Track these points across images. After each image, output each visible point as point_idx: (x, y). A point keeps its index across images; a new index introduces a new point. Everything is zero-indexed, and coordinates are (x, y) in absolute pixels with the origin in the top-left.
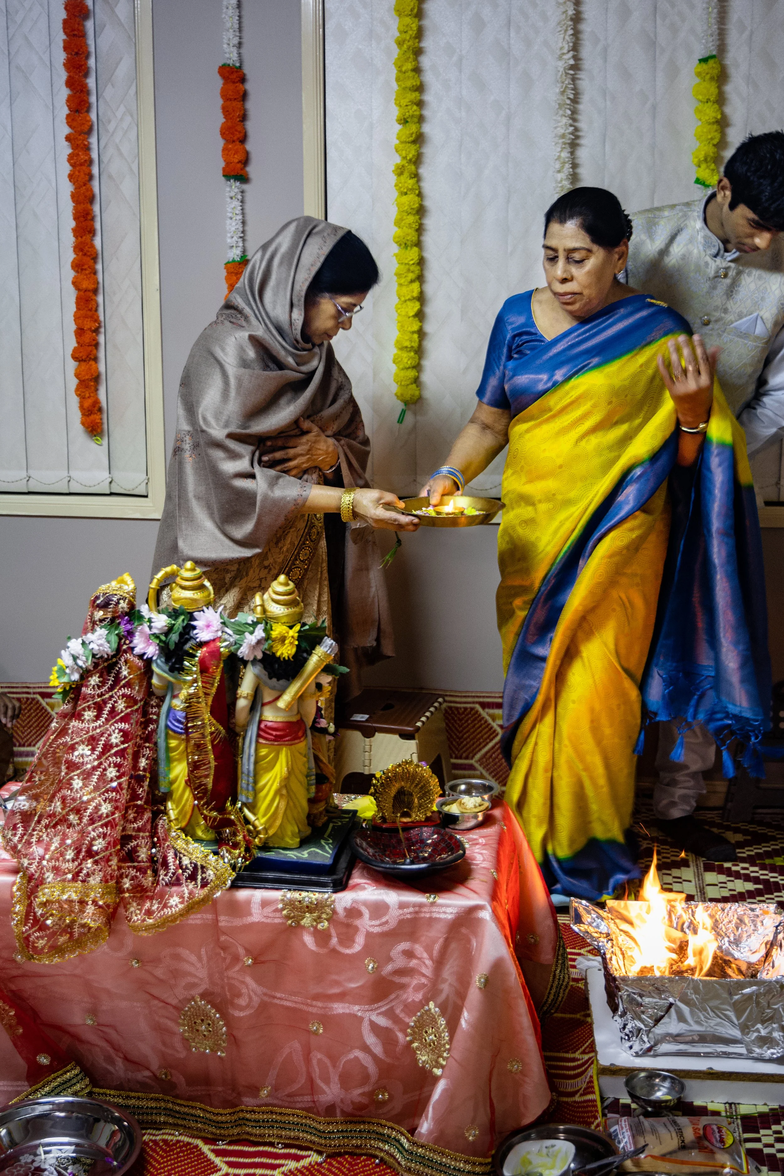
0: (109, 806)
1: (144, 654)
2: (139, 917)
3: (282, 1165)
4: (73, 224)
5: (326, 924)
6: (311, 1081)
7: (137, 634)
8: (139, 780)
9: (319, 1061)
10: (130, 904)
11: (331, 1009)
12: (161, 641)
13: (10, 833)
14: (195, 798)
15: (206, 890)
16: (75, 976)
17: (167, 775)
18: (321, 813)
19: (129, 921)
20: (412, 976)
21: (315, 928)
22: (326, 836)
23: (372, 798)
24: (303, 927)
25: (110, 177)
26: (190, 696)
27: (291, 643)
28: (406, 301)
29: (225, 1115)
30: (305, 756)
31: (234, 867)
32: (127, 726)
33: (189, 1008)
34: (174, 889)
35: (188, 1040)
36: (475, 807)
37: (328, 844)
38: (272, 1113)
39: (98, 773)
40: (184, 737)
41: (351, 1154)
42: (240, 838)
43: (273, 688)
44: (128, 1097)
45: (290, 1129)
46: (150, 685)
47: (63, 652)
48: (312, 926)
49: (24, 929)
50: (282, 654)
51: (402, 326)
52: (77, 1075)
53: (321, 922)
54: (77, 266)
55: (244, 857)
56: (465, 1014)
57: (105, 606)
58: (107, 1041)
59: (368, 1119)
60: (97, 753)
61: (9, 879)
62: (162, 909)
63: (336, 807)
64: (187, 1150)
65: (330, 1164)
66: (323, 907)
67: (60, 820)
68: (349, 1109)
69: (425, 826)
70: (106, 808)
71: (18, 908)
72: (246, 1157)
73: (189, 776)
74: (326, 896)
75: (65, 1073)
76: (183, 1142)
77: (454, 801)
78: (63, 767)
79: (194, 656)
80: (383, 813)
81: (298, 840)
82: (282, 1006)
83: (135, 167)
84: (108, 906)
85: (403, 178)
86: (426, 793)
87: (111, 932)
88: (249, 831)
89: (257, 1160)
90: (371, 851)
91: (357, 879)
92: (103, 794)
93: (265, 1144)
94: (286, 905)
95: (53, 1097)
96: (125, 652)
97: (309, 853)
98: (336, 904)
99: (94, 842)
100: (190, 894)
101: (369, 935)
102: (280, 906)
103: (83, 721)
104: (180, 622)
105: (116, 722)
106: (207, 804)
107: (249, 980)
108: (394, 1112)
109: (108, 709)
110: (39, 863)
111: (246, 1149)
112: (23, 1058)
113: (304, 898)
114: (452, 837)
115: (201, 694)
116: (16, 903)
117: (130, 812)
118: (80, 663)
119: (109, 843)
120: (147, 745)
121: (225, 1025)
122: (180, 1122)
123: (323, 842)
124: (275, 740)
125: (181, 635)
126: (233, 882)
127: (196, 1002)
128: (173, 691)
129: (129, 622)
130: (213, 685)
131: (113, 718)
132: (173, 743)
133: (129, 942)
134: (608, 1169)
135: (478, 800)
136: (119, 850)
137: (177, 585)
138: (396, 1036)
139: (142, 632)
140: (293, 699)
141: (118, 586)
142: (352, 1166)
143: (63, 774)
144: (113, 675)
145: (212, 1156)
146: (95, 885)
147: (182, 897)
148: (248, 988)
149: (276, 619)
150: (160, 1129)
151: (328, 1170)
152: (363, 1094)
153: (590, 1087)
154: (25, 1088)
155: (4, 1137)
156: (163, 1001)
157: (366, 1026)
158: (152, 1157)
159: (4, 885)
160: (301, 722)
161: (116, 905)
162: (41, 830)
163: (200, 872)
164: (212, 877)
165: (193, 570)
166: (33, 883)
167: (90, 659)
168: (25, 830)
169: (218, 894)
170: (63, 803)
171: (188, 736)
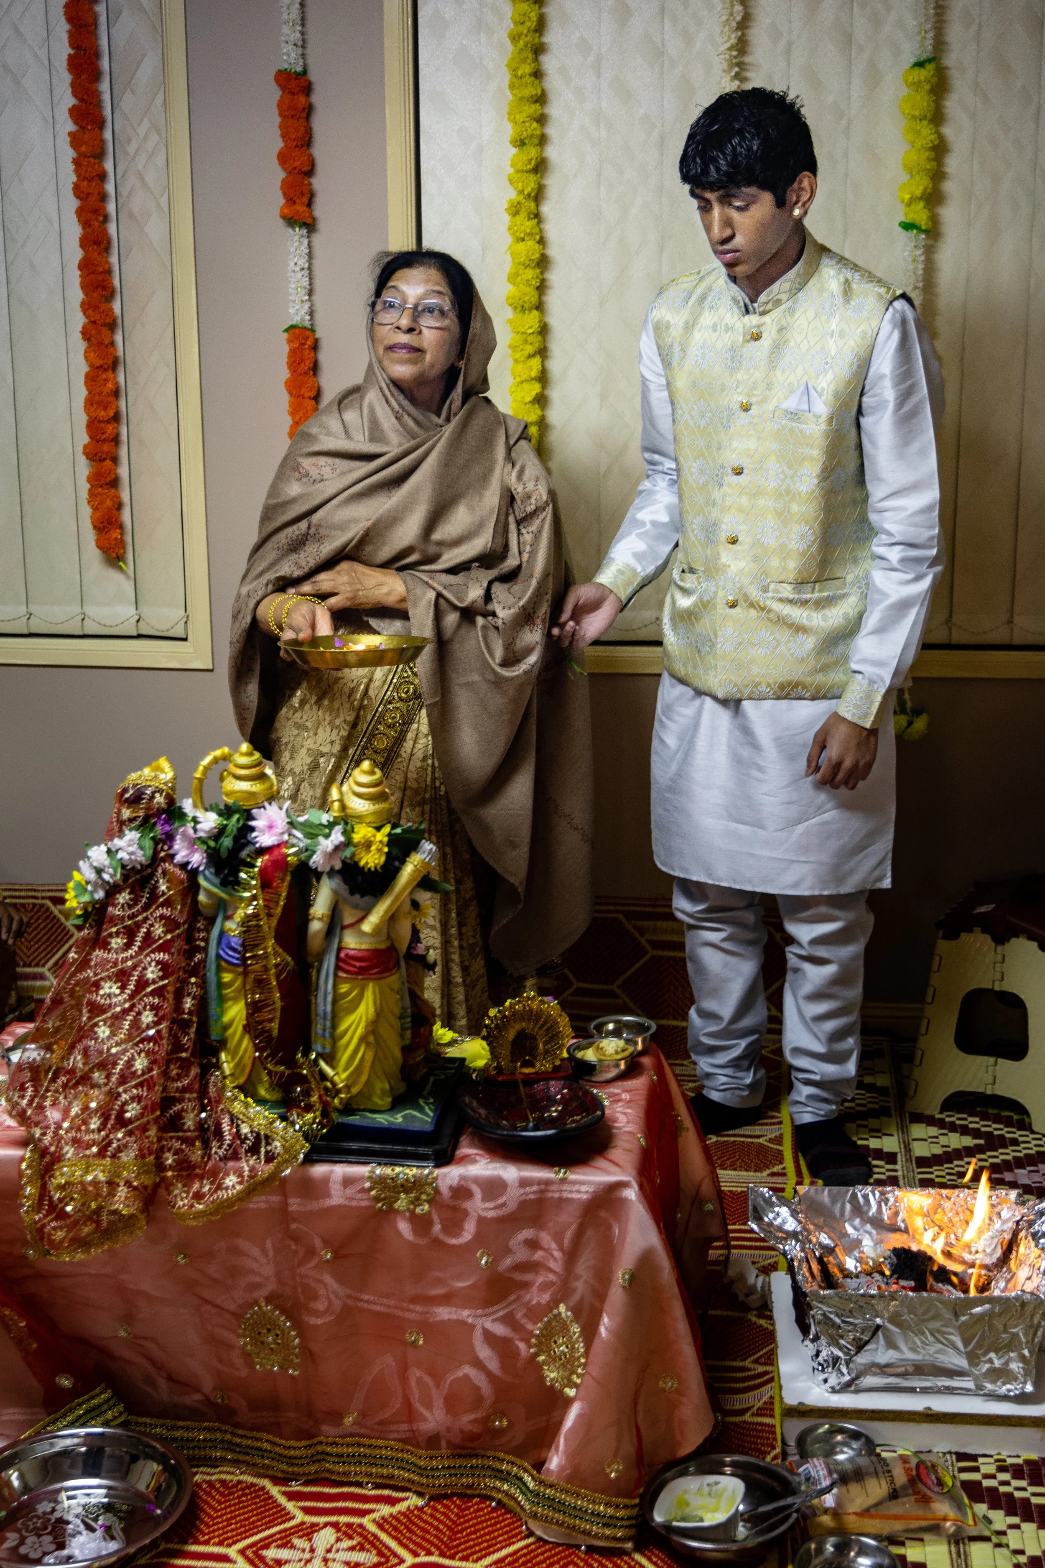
0: (146, 1061)
1: (188, 863)
2: (186, 1201)
3: (373, 1511)
5: (426, 1207)
6: (408, 1405)
7: (178, 837)
8: (184, 1025)
9: (419, 1380)
10: (172, 1184)
11: (434, 1314)
13: (17, 1095)
14: (257, 1048)
15: (271, 1166)
16: (103, 1275)
17: (219, 1018)
18: (418, 1063)
19: (174, 1206)
20: (537, 1272)
21: (413, 1212)
22: (425, 1093)
23: (484, 1043)
24: (397, 1211)
25: (131, 215)
26: (248, 918)
27: (379, 850)
28: (522, 382)
29: (299, 1448)
30: (398, 993)
31: (306, 1137)
32: (167, 957)
33: (252, 1315)
34: (231, 1164)
35: (250, 1355)
36: (617, 1053)
37: (428, 1104)
38: (359, 1445)
39: (130, 1018)
40: (241, 969)
41: (461, 1496)
43: (356, 907)
44: (174, 1427)
45: (382, 1466)
46: (195, 902)
47: (81, 863)
48: (408, 1209)
49: (37, 1218)
50: (367, 863)
52: (108, 1400)
53: (420, 1205)
54: (89, 334)
55: (318, 1124)
56: (606, 1320)
57: (136, 800)
58: (145, 1356)
59: (482, 1452)
60: (128, 992)
61: (17, 1152)
62: (216, 1191)
63: (438, 1054)
64: (251, 1493)
65: (434, 1508)
66: (423, 1186)
67: (82, 1078)
68: (457, 1439)
69: (552, 1078)
70: (140, 1064)
71: (28, 1190)
72: (328, 1501)
73: (247, 1019)
74: (426, 1171)
75: (93, 1398)
76: (246, 1482)
77: (590, 1045)
78: (84, 1011)
79: (253, 866)
80: (499, 1063)
81: (390, 1100)
82: (369, 1311)
83: (164, 202)
84: (145, 1187)
85: (518, 219)
86: (554, 1037)
87: (150, 1219)
88: (326, 1089)
89: (341, 1504)
90: (483, 1112)
91: (465, 1150)
93: (350, 1484)
94: (375, 1183)
95: (77, 1428)
96: (163, 860)
97: (404, 1117)
98: (440, 1182)
99: (126, 1108)
100: (250, 1171)
101: (481, 1221)
102: (367, 1185)
103: (109, 952)
104: (234, 821)
105: (153, 952)
106: (272, 1055)
107: (328, 1279)
108: (514, 1444)
109: (141, 934)
110: (56, 1133)
111: (326, 1490)
112: (38, 1379)
113: (398, 1175)
114: (588, 1093)
115: (262, 915)
116: (25, 1184)
117: (172, 1067)
118: (106, 877)
119: (145, 1108)
120: (193, 980)
121: (297, 1336)
122: (241, 1457)
123: (421, 1102)
124: (358, 974)
125: (236, 839)
126: (306, 1155)
127: (260, 1308)
128: (225, 910)
129: (168, 821)
130: (277, 903)
131: (149, 946)
132: (227, 977)
133: (172, 1233)
134: (787, 1512)
135: (621, 1043)
136: (158, 1117)
138: (517, 1348)
139: (185, 835)
140: (382, 921)
141: (153, 774)
142: (462, 1510)
143: (84, 1019)
144: (147, 890)
145: (282, 1500)
146: (128, 1162)
147: (240, 1175)
148: (326, 1288)
149: (360, 818)
150: (217, 1467)
151: (432, 1516)
152: (474, 1421)
153: (767, 1409)
154: (41, 1417)
155: (15, 1479)
156: (217, 1306)
157: (478, 1335)
158: (206, 1502)
159: (10, 1160)
160: (392, 949)
161: (156, 1186)
162: (57, 1091)
163: (263, 1143)
164: (279, 1150)
165: (250, 754)
166: (47, 1159)
167: (119, 870)
168: (36, 1091)
169: (288, 1171)
170: (85, 1057)
171: (246, 968)
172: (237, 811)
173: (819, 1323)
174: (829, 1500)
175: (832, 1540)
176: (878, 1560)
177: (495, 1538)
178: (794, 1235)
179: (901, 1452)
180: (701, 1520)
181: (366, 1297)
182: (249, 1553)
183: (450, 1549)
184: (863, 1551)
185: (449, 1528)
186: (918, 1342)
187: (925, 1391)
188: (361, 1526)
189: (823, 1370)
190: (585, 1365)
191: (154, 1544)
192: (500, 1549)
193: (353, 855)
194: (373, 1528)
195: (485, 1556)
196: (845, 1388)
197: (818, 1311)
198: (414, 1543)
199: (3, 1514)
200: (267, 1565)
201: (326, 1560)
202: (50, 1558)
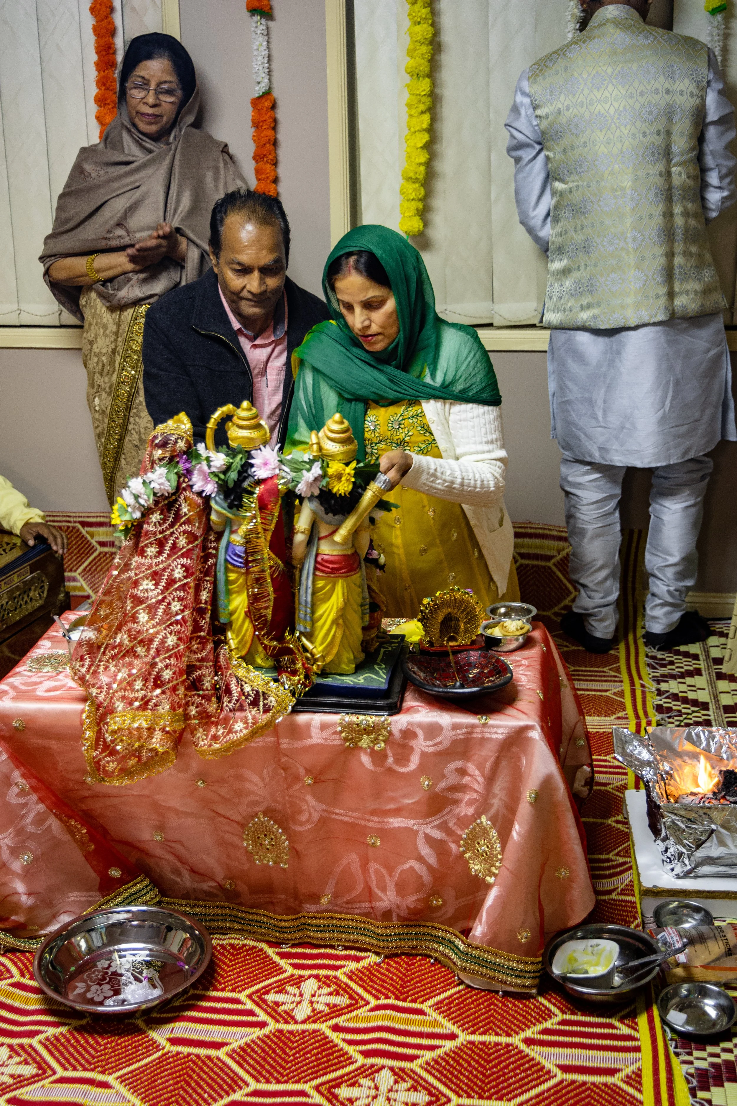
0: (175, 638)
1: (203, 491)
2: (206, 742)
3: (344, 966)
5: (383, 744)
6: (368, 888)
7: (195, 472)
8: (202, 612)
10: (196, 729)
11: (388, 823)
12: (220, 479)
13: (78, 664)
14: (255, 628)
15: (269, 715)
16: (143, 796)
17: (227, 607)
18: (373, 639)
19: (197, 746)
20: (464, 792)
21: (372, 749)
22: (378, 661)
23: (420, 624)
24: (361, 748)
26: (250, 532)
27: (347, 480)
28: (414, 132)
29: (287, 921)
30: (359, 587)
31: (293, 694)
32: (189, 561)
33: (253, 825)
34: (238, 714)
35: (251, 853)
36: (517, 630)
37: (381, 669)
38: (332, 918)
39: (162, 607)
40: (243, 570)
41: (408, 955)
42: (299, 665)
43: (329, 523)
44: (195, 906)
45: (349, 933)
46: (208, 519)
47: (123, 491)
48: (369, 747)
49: (95, 754)
50: (338, 490)
52: (147, 886)
53: (378, 744)
55: (302, 684)
56: (517, 827)
57: (163, 445)
58: (174, 855)
59: (423, 923)
60: (161, 587)
61: (79, 706)
62: (228, 734)
63: (385, 632)
64: (253, 953)
65: (388, 964)
66: (379, 730)
67: (128, 652)
68: (404, 914)
69: (472, 650)
70: (171, 641)
71: (88, 734)
72: (309, 959)
73: (249, 607)
74: (383, 719)
75: (136, 885)
76: (249, 945)
77: (497, 624)
78: (129, 602)
79: (251, 493)
80: (431, 638)
81: (354, 666)
82: (341, 821)
84: (175, 732)
86: (472, 619)
87: (179, 755)
88: (307, 658)
89: (319, 961)
90: (422, 674)
91: (410, 701)
92: (168, 626)
93: (325, 947)
94: (345, 727)
95: (126, 906)
96: (184, 489)
97: (365, 679)
98: (393, 726)
99: (162, 673)
100: (253, 719)
101: (423, 754)
102: (339, 729)
103: (145, 558)
104: (238, 461)
105: (178, 558)
106: (268, 634)
107: (309, 798)
108: (447, 916)
109: (169, 545)
110: (108, 693)
111: (308, 951)
112: (95, 871)
113: (361, 721)
114: (498, 660)
115: (260, 530)
116: (86, 730)
117: (194, 643)
118: (142, 502)
119: (174, 673)
120: (207, 578)
121: (287, 839)
122: (245, 927)
123: (376, 667)
124: (331, 573)
125: (240, 473)
126: (293, 707)
127: (259, 818)
128: (231, 527)
129: (188, 460)
130: (271, 521)
131: (175, 554)
132: (232, 576)
133: (194, 765)
134: (652, 966)
135: (520, 623)
136: (184, 681)
138: (450, 847)
139: (201, 471)
140: (349, 533)
141: (175, 425)
142: (409, 965)
143: (128, 608)
144: (173, 512)
145: (277, 959)
146: (164, 713)
147: (246, 722)
148: (308, 805)
149: (332, 457)
150: (227, 934)
151: (388, 970)
152: (418, 900)
153: (628, 890)
154: (97, 899)
155: (83, 944)
156: (227, 818)
157: (421, 839)
158: (221, 960)
159: (73, 712)
160: (356, 554)
161: (183, 730)
162: (108, 661)
163: (261, 698)
164: (274, 703)
165: (249, 409)
166: (101, 711)
167: (152, 497)
168: (93, 661)
169: (280, 719)
170: (129, 636)
171: (248, 569)
172: (239, 453)
173: (669, 827)
174: (682, 958)
175: (686, 986)
176: (719, 1001)
177: (435, 986)
178: (649, 763)
179: (728, 921)
180: (587, 972)
181: (337, 811)
182: (255, 997)
183: (402, 994)
184: (709, 994)
185: (401, 979)
188: (335, 977)
189: (671, 862)
191: (185, 991)
192: (440, 994)
193: (328, 484)
194: (345, 979)
195: (428, 999)
196: (687, 875)
197: (668, 819)
198: (375, 989)
199: (73, 969)
200: (268, 1006)
201: (311, 1002)
202: (109, 1002)
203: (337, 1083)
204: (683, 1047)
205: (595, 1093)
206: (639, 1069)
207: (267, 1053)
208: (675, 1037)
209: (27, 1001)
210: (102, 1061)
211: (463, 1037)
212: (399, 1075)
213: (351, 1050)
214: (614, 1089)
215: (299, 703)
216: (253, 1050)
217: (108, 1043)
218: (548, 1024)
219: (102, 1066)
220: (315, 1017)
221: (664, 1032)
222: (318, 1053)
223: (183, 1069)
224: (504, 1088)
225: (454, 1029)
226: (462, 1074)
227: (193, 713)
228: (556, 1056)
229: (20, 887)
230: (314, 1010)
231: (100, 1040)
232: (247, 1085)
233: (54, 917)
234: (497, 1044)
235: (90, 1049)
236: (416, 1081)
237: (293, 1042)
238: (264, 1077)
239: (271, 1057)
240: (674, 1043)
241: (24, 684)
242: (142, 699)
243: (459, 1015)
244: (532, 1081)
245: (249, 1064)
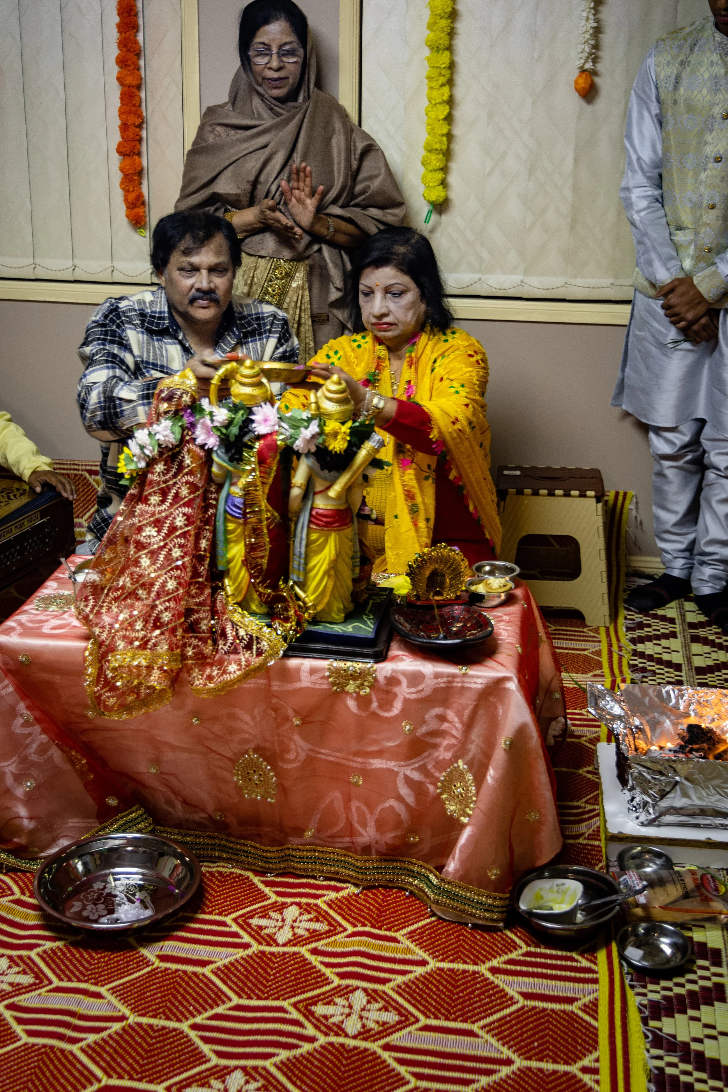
0: (175, 583)
1: (205, 444)
2: (201, 681)
3: (324, 895)
4: (117, 19)
5: (368, 690)
6: (350, 825)
7: (199, 426)
8: (201, 559)
10: (192, 669)
11: (370, 764)
12: (222, 433)
13: (83, 604)
14: (251, 576)
15: (261, 658)
16: (140, 730)
17: (225, 555)
18: (362, 591)
19: (193, 685)
20: (444, 738)
21: (358, 693)
22: (367, 612)
23: (408, 579)
24: (348, 693)
26: (249, 484)
27: (343, 439)
28: (436, 105)
29: (273, 852)
30: (351, 541)
31: (285, 639)
32: (190, 511)
33: (243, 761)
34: (232, 656)
35: (241, 788)
36: (500, 587)
37: (369, 619)
38: (315, 851)
39: (163, 553)
40: (241, 521)
41: (385, 887)
42: (292, 613)
43: (324, 479)
44: (186, 835)
45: (331, 865)
46: (210, 471)
47: (130, 441)
48: (355, 692)
49: (96, 689)
50: (334, 448)
51: (433, 129)
52: (141, 815)
53: (363, 689)
54: (122, 62)
55: (294, 630)
56: (491, 771)
57: (169, 399)
58: (168, 786)
59: (400, 858)
60: (163, 534)
61: (82, 644)
62: (222, 675)
63: (375, 585)
64: (239, 881)
65: (366, 895)
66: (365, 676)
67: (130, 594)
68: (383, 849)
69: (457, 604)
70: (171, 585)
71: (90, 670)
72: (292, 888)
73: (245, 556)
74: (369, 666)
75: (131, 813)
76: (236, 873)
77: (481, 581)
78: (132, 547)
79: (251, 448)
80: (417, 592)
81: (343, 615)
82: (326, 760)
84: (172, 671)
86: (457, 575)
87: (175, 693)
88: (300, 607)
89: (301, 890)
90: (408, 626)
91: (395, 651)
92: (169, 571)
93: (308, 877)
94: (332, 672)
95: (121, 833)
96: (188, 442)
97: (353, 628)
98: (378, 673)
99: (161, 615)
100: (246, 662)
101: (406, 700)
102: (327, 674)
103: (149, 506)
104: (240, 415)
105: (180, 507)
106: (263, 582)
107: (297, 738)
108: (422, 853)
109: (172, 494)
110: (110, 632)
111: (292, 880)
112: (93, 799)
113: (348, 667)
114: (481, 615)
115: (259, 483)
116: (88, 666)
117: (192, 588)
118: (147, 452)
119: (173, 616)
120: (207, 527)
121: (275, 776)
122: (233, 857)
123: (365, 617)
124: (325, 526)
125: (241, 428)
126: (285, 652)
127: (249, 755)
128: (231, 479)
129: (192, 414)
130: (269, 474)
131: (177, 503)
132: (231, 526)
133: (190, 703)
134: (612, 905)
135: (502, 581)
136: (182, 623)
137: (237, 381)
138: (428, 788)
139: (204, 425)
140: (343, 489)
141: (181, 381)
142: (385, 897)
143: (132, 552)
144: (176, 463)
145: (261, 886)
146: (162, 653)
147: (240, 665)
148: (296, 744)
149: (329, 416)
150: (216, 862)
151: (365, 900)
152: (396, 837)
153: (595, 835)
154: (94, 825)
155: (80, 867)
156: (219, 754)
157: (400, 778)
158: (209, 886)
159: (76, 649)
160: (349, 509)
161: (180, 670)
162: (110, 603)
163: (255, 643)
164: (266, 647)
165: (252, 368)
166: (103, 649)
167: (156, 449)
168: (96, 601)
169: (272, 663)
170: (132, 579)
171: (246, 520)
173: (636, 778)
174: (641, 899)
175: (644, 925)
176: (675, 940)
177: (409, 916)
178: (620, 718)
179: (688, 867)
180: (552, 909)
181: (323, 751)
182: (240, 921)
183: (378, 922)
184: (665, 933)
185: (377, 909)
186: (704, 794)
187: (706, 827)
188: (316, 905)
189: (636, 810)
190: (475, 802)
191: (175, 912)
192: (413, 924)
193: (324, 441)
194: (325, 907)
195: (402, 928)
196: (651, 823)
197: (635, 770)
198: (353, 917)
199: (70, 889)
200: (252, 929)
201: (293, 927)
202: (104, 920)
203: (314, 1001)
204: (637, 981)
205: (554, 1018)
206: (596, 999)
207: (249, 972)
208: (632, 971)
209: (26, 917)
210: (95, 973)
211: (433, 964)
212: (372, 996)
213: (328, 972)
214: (572, 1016)
215: (290, 648)
216: (236, 969)
217: (102, 957)
218: (513, 956)
219: (95, 978)
220: (296, 940)
221: (621, 966)
222: (297, 974)
223: (170, 984)
224: (469, 1011)
225: (426, 956)
226: (431, 997)
227: (190, 653)
228: (519, 984)
229: (22, 811)
230: (294, 934)
231: (94, 954)
232: (230, 1000)
233: (54, 840)
234: (464, 971)
235: (84, 963)
236: (387, 1002)
237: (274, 963)
238: (246, 993)
239: (253, 976)
240: (629, 977)
241: (31, 621)
242: (142, 639)
243: (430, 944)
244: (495, 1006)
245: (232, 981)
